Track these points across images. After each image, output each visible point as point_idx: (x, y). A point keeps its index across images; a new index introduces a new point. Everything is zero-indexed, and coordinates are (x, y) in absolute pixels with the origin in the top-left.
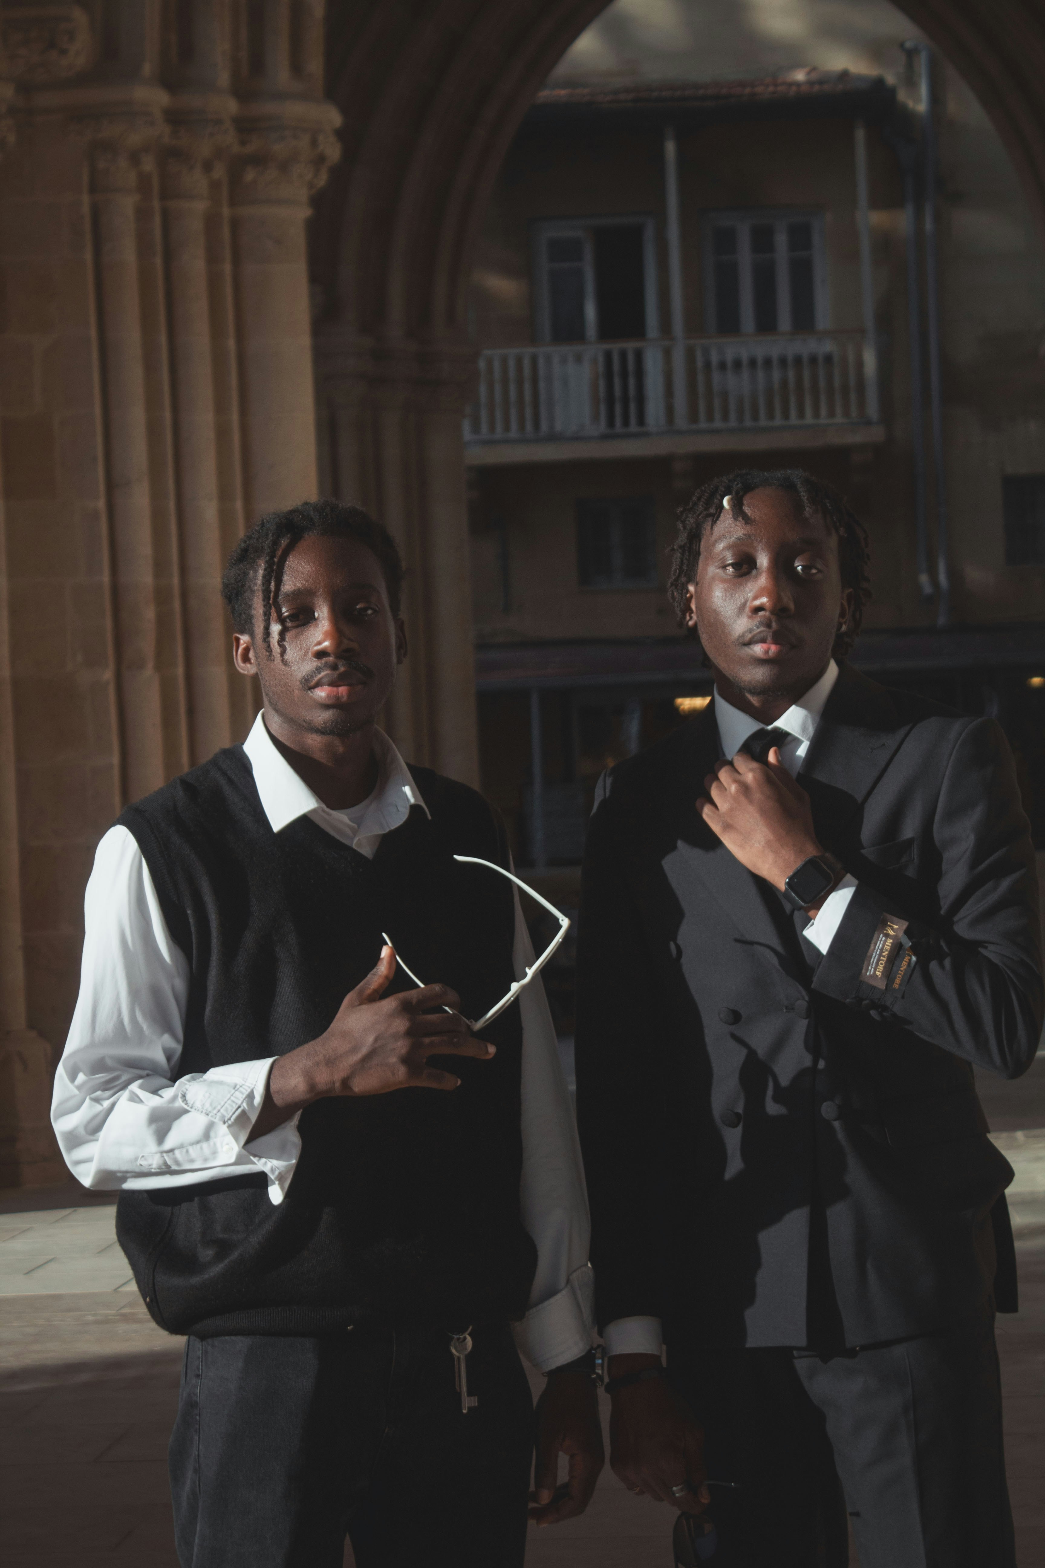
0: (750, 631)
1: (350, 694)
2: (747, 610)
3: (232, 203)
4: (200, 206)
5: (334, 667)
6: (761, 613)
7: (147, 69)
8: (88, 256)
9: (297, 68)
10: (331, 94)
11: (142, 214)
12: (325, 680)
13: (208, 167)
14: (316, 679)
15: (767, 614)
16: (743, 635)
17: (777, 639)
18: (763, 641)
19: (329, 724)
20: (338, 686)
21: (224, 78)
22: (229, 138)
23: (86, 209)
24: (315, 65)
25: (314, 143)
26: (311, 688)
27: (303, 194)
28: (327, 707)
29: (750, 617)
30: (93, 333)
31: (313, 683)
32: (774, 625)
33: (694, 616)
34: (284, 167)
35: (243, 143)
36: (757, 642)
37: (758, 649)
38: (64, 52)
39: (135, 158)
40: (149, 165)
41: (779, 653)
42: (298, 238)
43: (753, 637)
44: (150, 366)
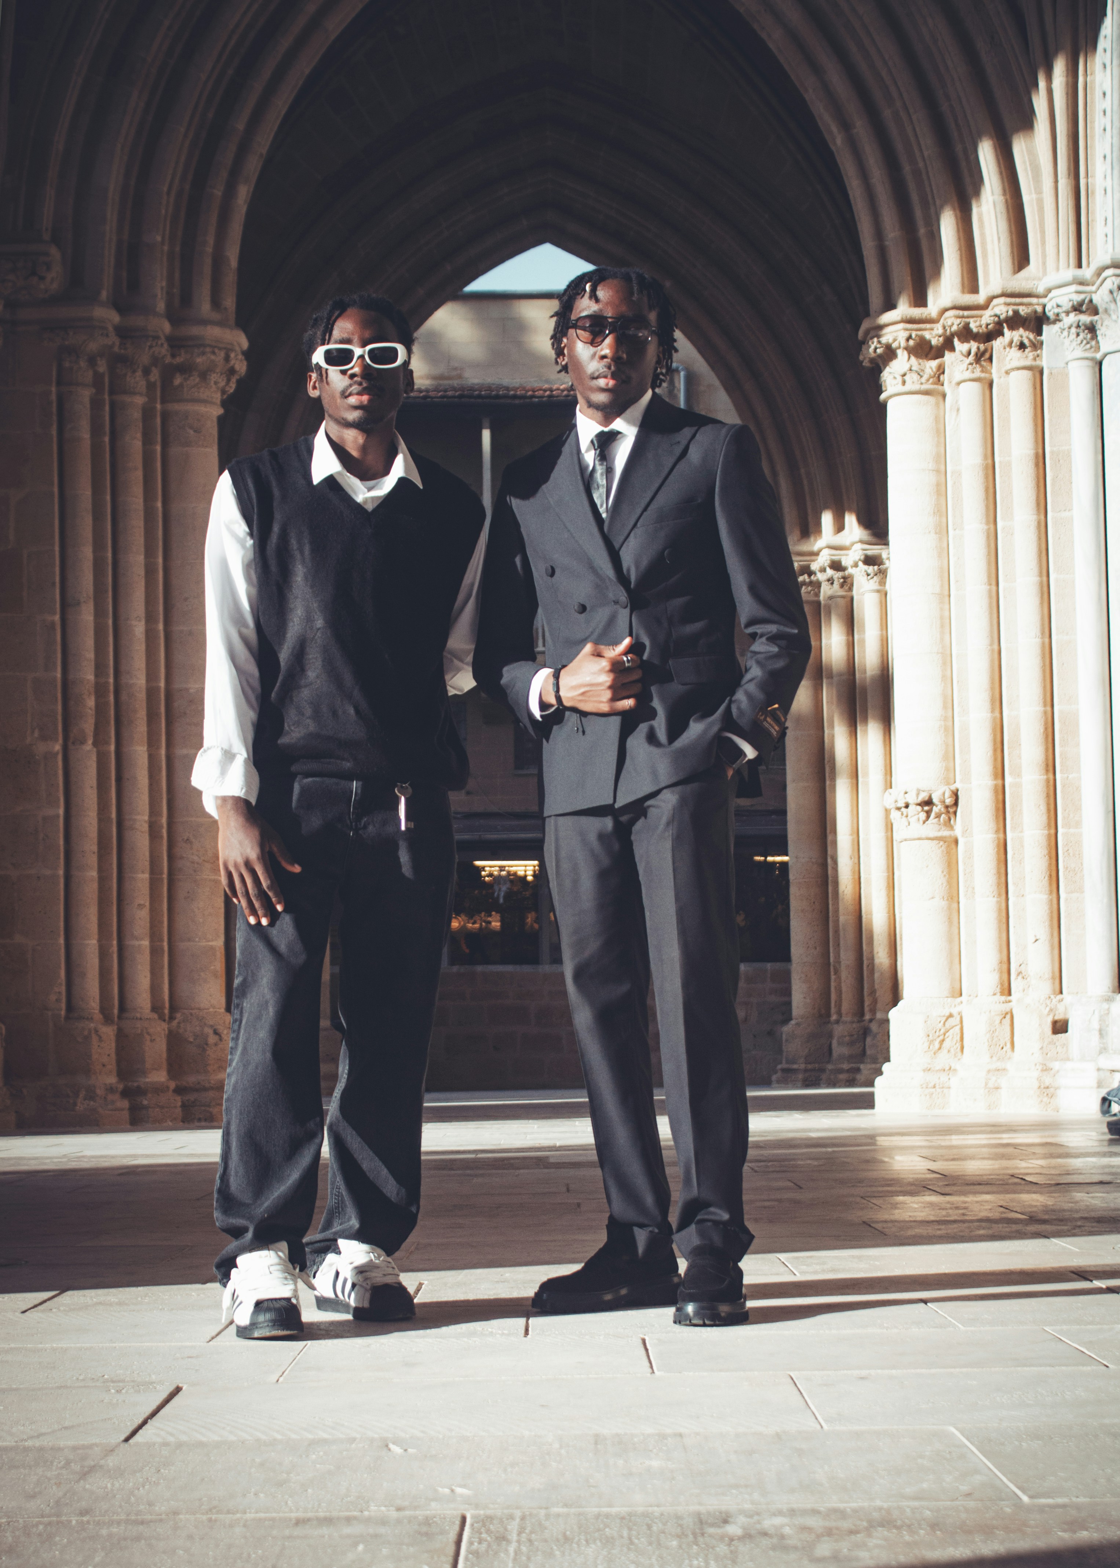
0: (598, 370)
1: (370, 401)
2: (597, 357)
3: (163, 402)
4: (140, 400)
5: (360, 384)
6: (605, 360)
7: (104, 295)
8: (54, 432)
9: (216, 303)
10: (242, 323)
11: (96, 404)
12: (355, 391)
13: (146, 372)
14: (349, 391)
15: (609, 360)
16: (593, 373)
17: (614, 376)
18: (605, 377)
19: (356, 420)
20: (362, 395)
21: (161, 306)
22: (164, 350)
23: (54, 397)
24: (230, 302)
25: (227, 359)
26: (346, 397)
27: (218, 397)
28: (356, 408)
29: (599, 362)
30: (56, 490)
31: (347, 394)
32: (613, 368)
33: (566, 359)
34: (204, 376)
35: (173, 356)
36: (601, 378)
37: (602, 382)
38: (42, 278)
39: (92, 361)
40: (102, 367)
41: (615, 385)
42: (212, 429)
43: (600, 374)
44: (97, 517)
